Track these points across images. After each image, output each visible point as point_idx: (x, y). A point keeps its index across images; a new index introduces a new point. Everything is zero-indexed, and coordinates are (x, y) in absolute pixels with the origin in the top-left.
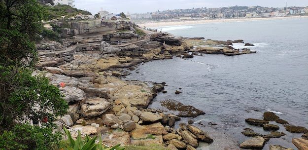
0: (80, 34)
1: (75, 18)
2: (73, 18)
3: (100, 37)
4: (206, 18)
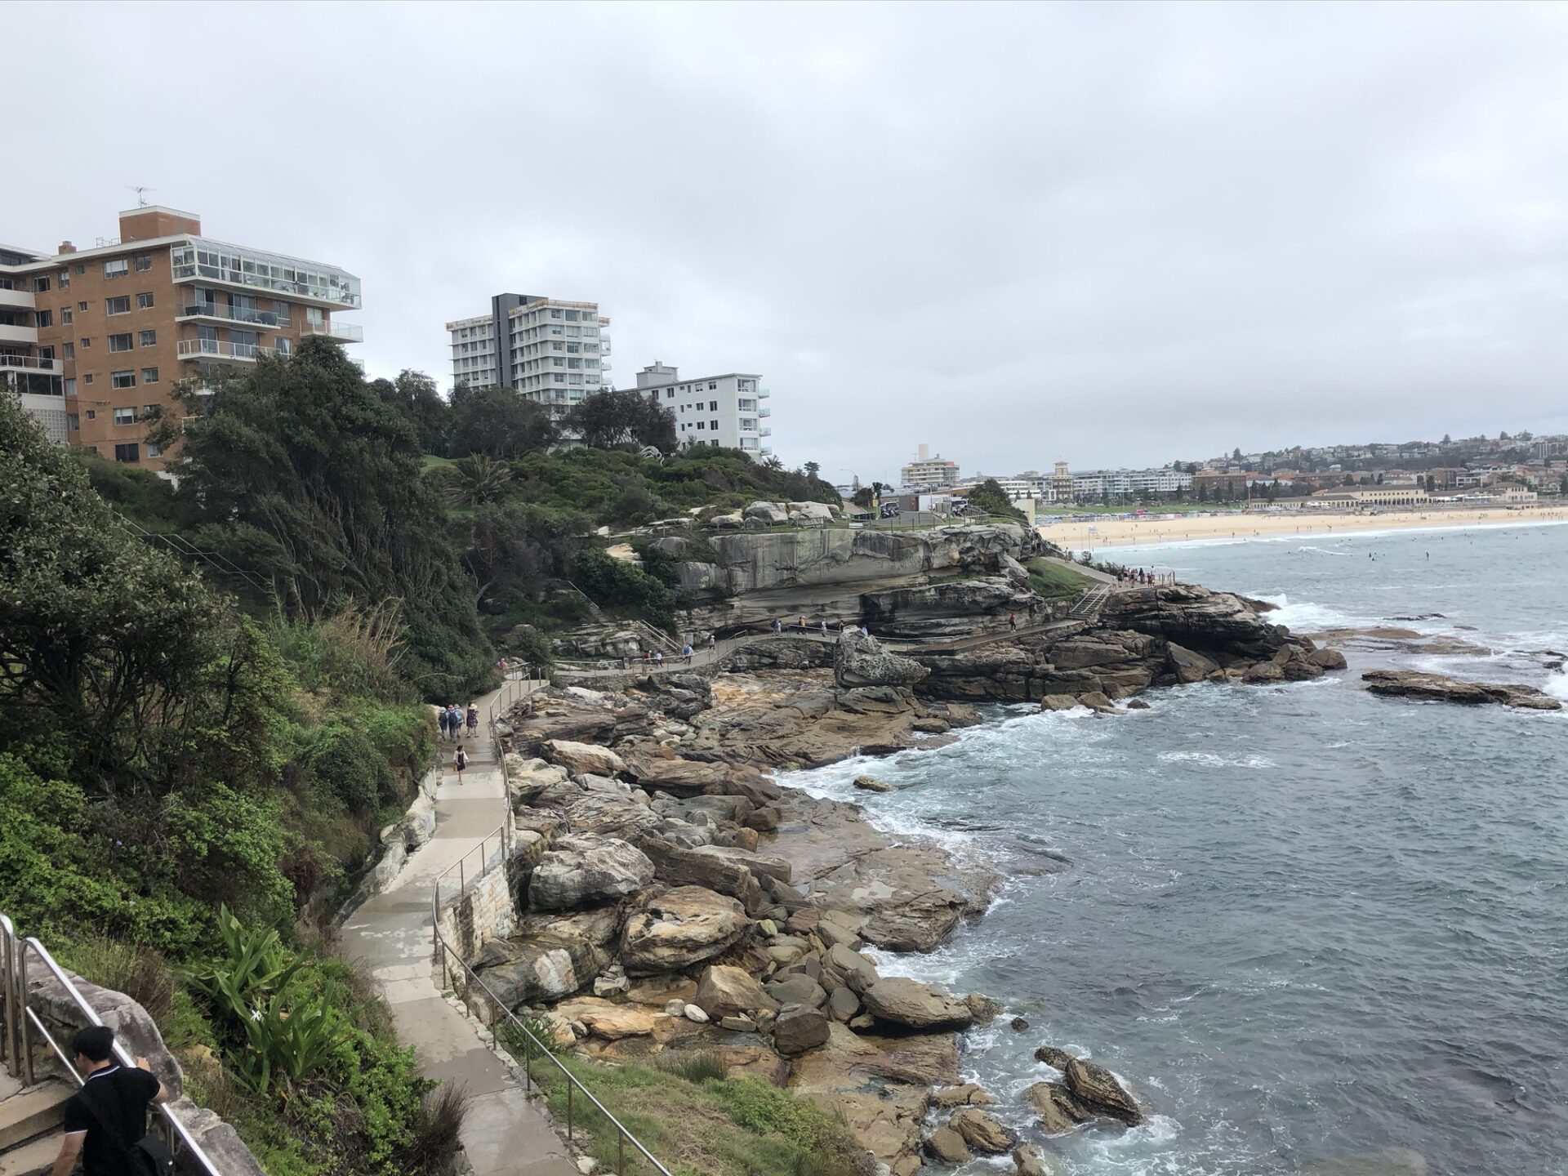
0: (754, 591)
1: (745, 515)
2: (736, 516)
3: (847, 606)
4: (1518, 494)
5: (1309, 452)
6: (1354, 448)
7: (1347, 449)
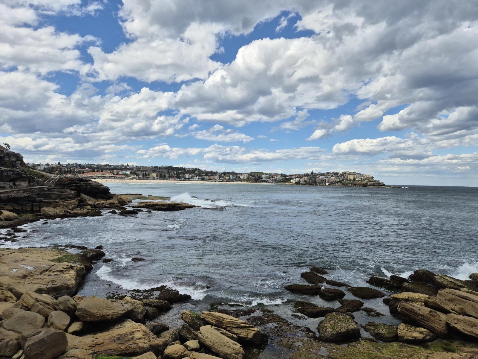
4: (134, 177)
5: (80, 164)
6: (92, 165)
7: (90, 165)
